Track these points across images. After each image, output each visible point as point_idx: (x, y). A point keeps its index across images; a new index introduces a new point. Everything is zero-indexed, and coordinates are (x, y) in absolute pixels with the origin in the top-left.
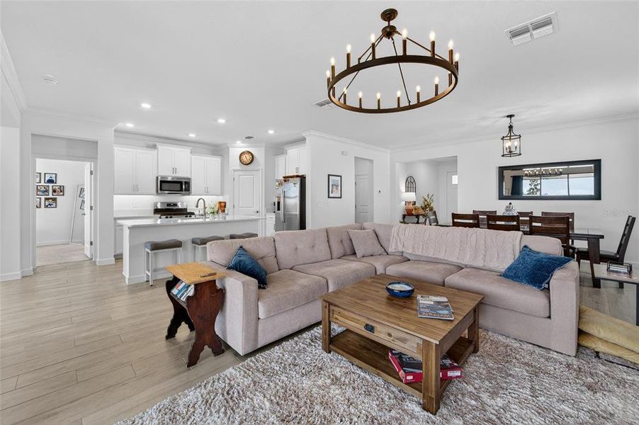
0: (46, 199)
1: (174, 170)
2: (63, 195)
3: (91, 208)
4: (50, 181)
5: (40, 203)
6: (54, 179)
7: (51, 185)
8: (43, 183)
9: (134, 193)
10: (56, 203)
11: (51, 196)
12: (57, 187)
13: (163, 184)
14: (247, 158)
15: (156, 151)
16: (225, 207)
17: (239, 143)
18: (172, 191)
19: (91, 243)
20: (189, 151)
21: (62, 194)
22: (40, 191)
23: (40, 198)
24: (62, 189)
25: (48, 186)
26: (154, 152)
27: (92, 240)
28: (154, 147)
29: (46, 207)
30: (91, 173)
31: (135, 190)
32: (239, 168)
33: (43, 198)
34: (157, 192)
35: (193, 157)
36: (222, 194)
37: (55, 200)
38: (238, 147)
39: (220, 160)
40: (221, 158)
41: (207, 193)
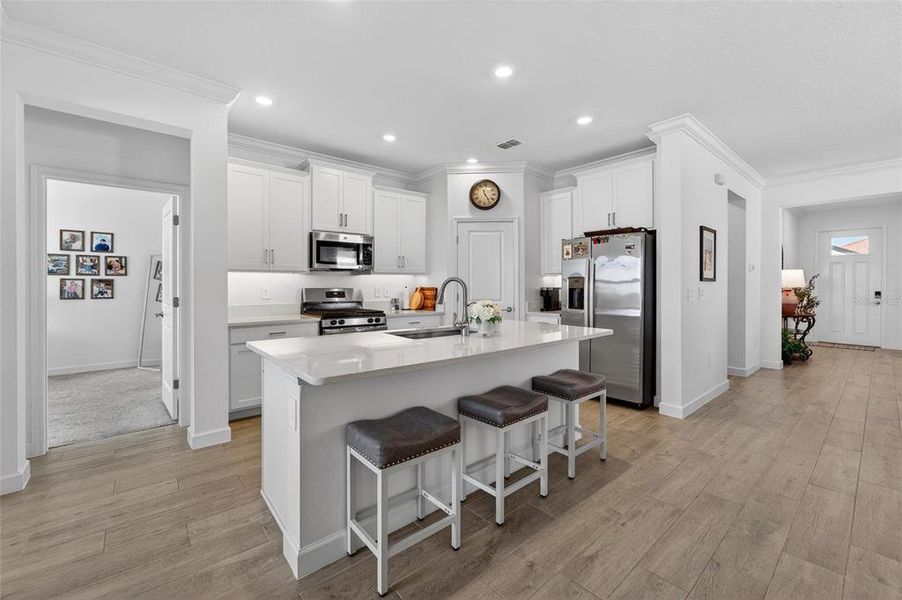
0: (93, 281)
1: (343, 218)
2: (126, 274)
3: (176, 303)
4: (103, 248)
5: (83, 289)
6: (109, 244)
7: (102, 255)
8: (88, 252)
9: (265, 267)
10: (112, 290)
11: (102, 276)
12: (114, 259)
13: (322, 248)
14: (485, 195)
15: (309, 177)
16: (435, 299)
17: (472, 163)
19: (176, 385)
20: (369, 180)
21: (123, 272)
22: (83, 266)
23: (83, 280)
24: (122, 265)
25: (98, 257)
26: (305, 179)
27: (179, 377)
28: (304, 167)
29: (94, 297)
30: (176, 220)
31: (268, 262)
32: (467, 216)
33: (88, 279)
34: (311, 265)
35: (377, 192)
36: (427, 272)
37: (109, 283)
38: (469, 173)
39: (424, 200)
40: (426, 197)
41: (401, 268)
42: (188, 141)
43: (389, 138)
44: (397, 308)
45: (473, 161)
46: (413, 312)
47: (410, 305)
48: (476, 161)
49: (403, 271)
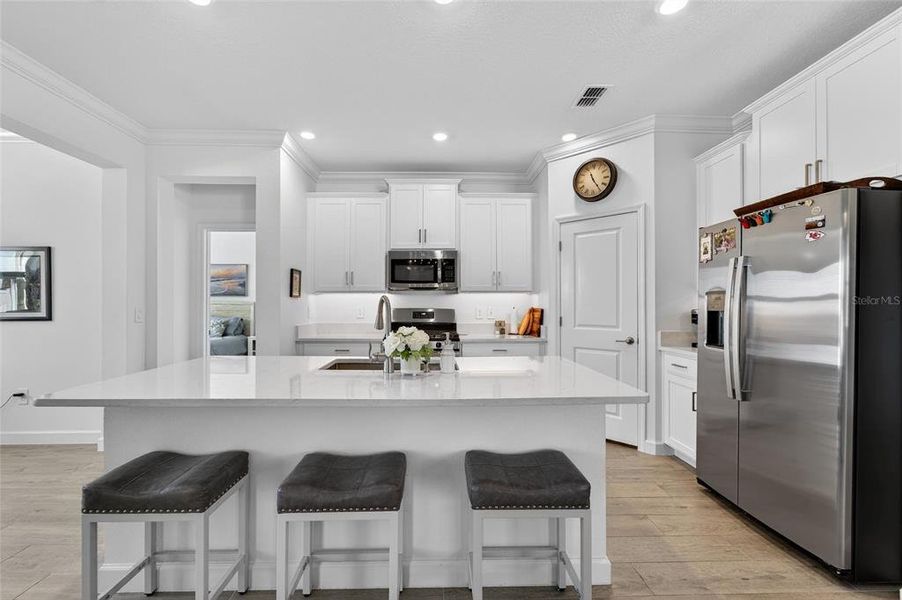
1: (422, 235)
9: (347, 288)
13: (397, 267)
14: (596, 179)
15: (388, 198)
16: (541, 322)
18: (422, 284)
20: (454, 187)
26: (383, 200)
31: (349, 284)
32: (573, 213)
34: (388, 284)
35: (463, 201)
36: (534, 290)
39: (528, 202)
40: (532, 198)
41: (497, 286)
42: (254, 187)
43: (440, 137)
44: (502, 332)
45: (568, 137)
46: (520, 337)
47: (519, 329)
48: (573, 136)
49: (499, 289)
